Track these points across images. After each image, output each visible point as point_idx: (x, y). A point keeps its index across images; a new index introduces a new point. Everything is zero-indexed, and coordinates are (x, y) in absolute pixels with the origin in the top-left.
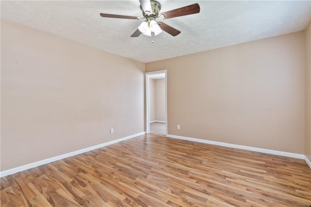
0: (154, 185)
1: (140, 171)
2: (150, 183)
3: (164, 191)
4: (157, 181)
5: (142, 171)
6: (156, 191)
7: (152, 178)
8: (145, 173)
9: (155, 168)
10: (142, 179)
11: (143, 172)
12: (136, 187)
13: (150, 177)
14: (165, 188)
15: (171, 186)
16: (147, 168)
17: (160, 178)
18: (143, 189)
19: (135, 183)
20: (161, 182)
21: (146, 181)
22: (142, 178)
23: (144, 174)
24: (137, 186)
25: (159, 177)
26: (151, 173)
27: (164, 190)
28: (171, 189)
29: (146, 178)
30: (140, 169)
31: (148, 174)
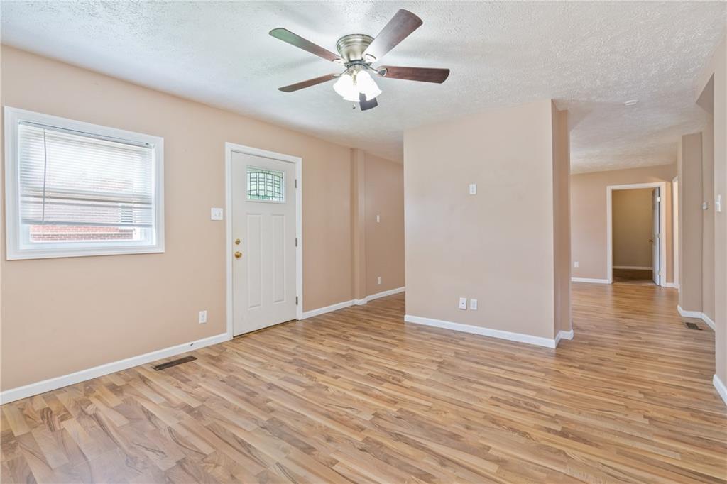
0: (357, 399)
1: (397, 434)
2: (365, 403)
3: (339, 389)
4: (349, 406)
5: (391, 434)
6: (354, 390)
7: (360, 412)
8: (380, 427)
9: (351, 441)
10: (383, 410)
11: (385, 430)
12: (392, 396)
13: (368, 416)
14: (337, 394)
15: (325, 396)
16: (378, 443)
17: (341, 413)
18: (376, 392)
19: (396, 403)
20: (342, 403)
21: (374, 405)
22: (385, 412)
23: (380, 421)
24: (389, 397)
25: (345, 414)
26: (364, 425)
27: (339, 391)
28: (326, 392)
29: (374, 412)
30: (397, 440)
31: (372, 422)
